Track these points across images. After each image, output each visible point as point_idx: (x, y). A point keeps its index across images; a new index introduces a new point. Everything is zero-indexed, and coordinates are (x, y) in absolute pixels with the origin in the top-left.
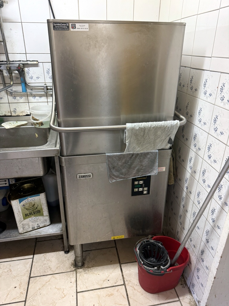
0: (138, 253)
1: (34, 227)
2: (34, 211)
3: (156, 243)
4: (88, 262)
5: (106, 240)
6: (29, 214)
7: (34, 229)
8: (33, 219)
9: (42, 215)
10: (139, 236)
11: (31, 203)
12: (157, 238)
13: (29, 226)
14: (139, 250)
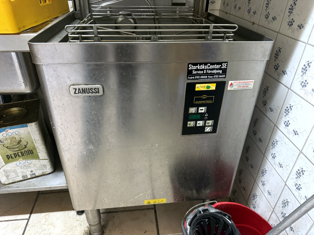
0: (188, 231)
1: (26, 176)
2: (22, 151)
3: (220, 215)
4: (110, 230)
5: (136, 205)
6: (13, 156)
7: (25, 179)
8: (22, 163)
9: (37, 157)
10: (190, 200)
11: (14, 139)
12: (222, 205)
13: (16, 173)
14: (190, 225)
